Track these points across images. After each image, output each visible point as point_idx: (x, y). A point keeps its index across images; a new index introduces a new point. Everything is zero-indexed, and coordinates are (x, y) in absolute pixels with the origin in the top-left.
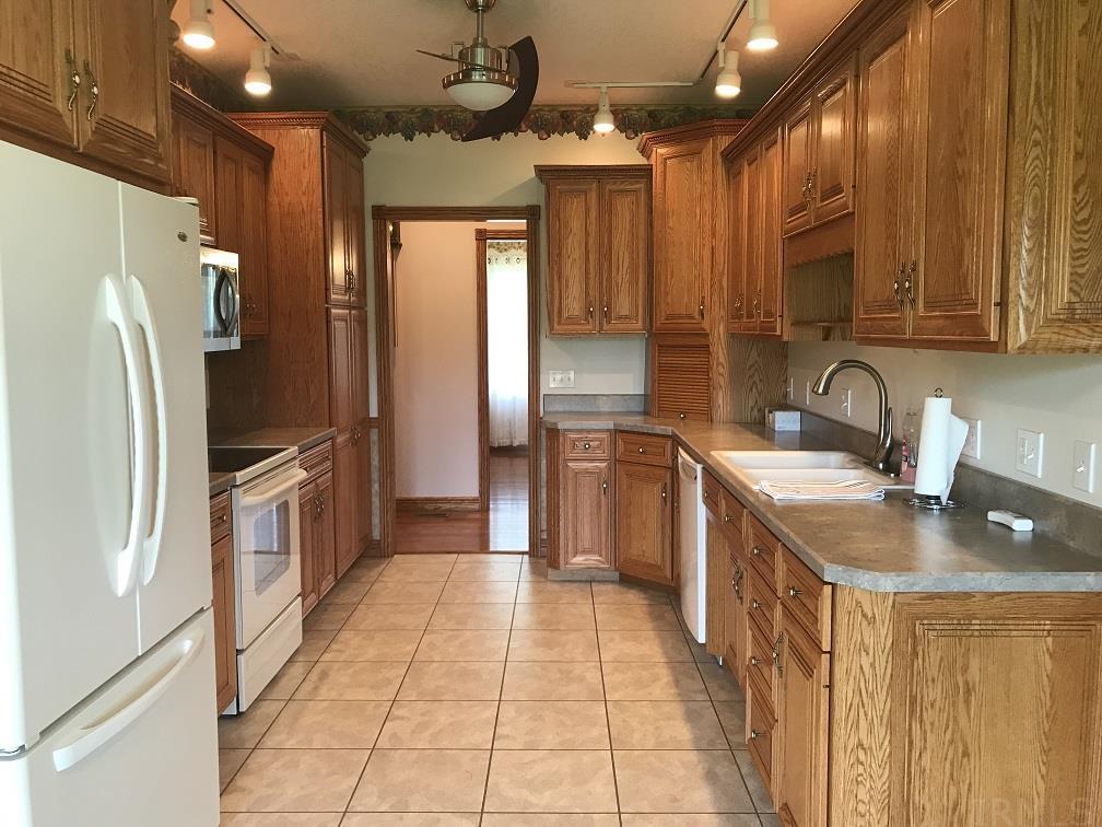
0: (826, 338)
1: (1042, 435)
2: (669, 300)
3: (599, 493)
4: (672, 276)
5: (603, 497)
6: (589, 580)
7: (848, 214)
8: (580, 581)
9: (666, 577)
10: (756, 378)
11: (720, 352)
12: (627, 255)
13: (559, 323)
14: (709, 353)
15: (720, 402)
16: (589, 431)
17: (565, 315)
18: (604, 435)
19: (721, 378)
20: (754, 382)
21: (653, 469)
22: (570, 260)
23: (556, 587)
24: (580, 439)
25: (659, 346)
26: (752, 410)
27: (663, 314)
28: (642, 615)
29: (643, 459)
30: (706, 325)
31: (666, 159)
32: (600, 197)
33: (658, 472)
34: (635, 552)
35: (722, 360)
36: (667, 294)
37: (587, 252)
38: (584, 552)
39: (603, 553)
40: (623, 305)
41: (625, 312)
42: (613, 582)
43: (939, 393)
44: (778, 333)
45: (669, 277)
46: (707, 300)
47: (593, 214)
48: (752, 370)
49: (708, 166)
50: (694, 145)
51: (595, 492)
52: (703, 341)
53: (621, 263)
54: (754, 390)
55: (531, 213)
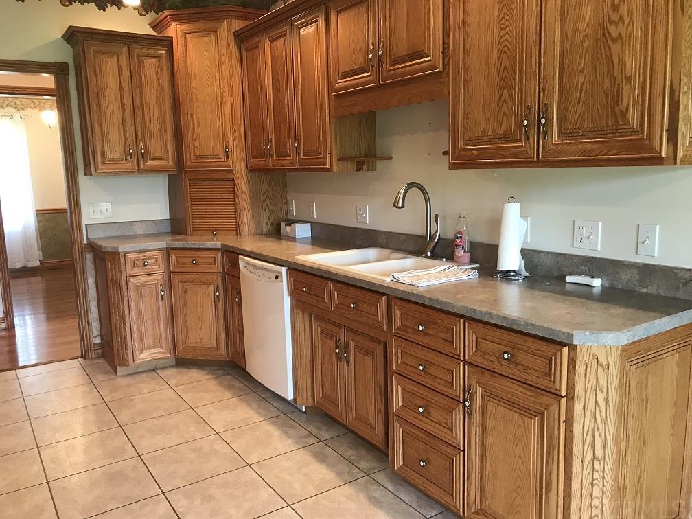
0: (359, 169)
1: (600, 223)
2: (197, 143)
3: (157, 299)
4: (198, 126)
5: (161, 302)
6: (153, 369)
7: (439, 72)
8: (145, 371)
9: (222, 355)
10: (268, 201)
11: (243, 184)
12: (156, 109)
13: (103, 163)
14: (234, 184)
15: (245, 220)
16: (145, 251)
17: (108, 156)
18: (159, 253)
19: (245, 203)
20: (267, 205)
21: (205, 275)
22: (109, 110)
23: (129, 380)
24: (138, 259)
25: (190, 180)
26: (267, 224)
27: (192, 155)
28: (216, 388)
29: (196, 269)
30: (231, 163)
31: (186, 33)
32: (130, 58)
33: (210, 277)
34: (193, 340)
35: (244, 189)
36: (195, 140)
37: (123, 105)
38: (149, 348)
39: (164, 347)
40: (156, 148)
41: (158, 154)
42: (172, 366)
43: (511, 200)
44: (329, 166)
45: (196, 126)
46: (230, 144)
47: (125, 72)
48: (265, 196)
49: (224, 41)
50: (210, 25)
51: (154, 299)
52: (228, 175)
53: (152, 116)
54: (267, 210)
55: (58, 70)
